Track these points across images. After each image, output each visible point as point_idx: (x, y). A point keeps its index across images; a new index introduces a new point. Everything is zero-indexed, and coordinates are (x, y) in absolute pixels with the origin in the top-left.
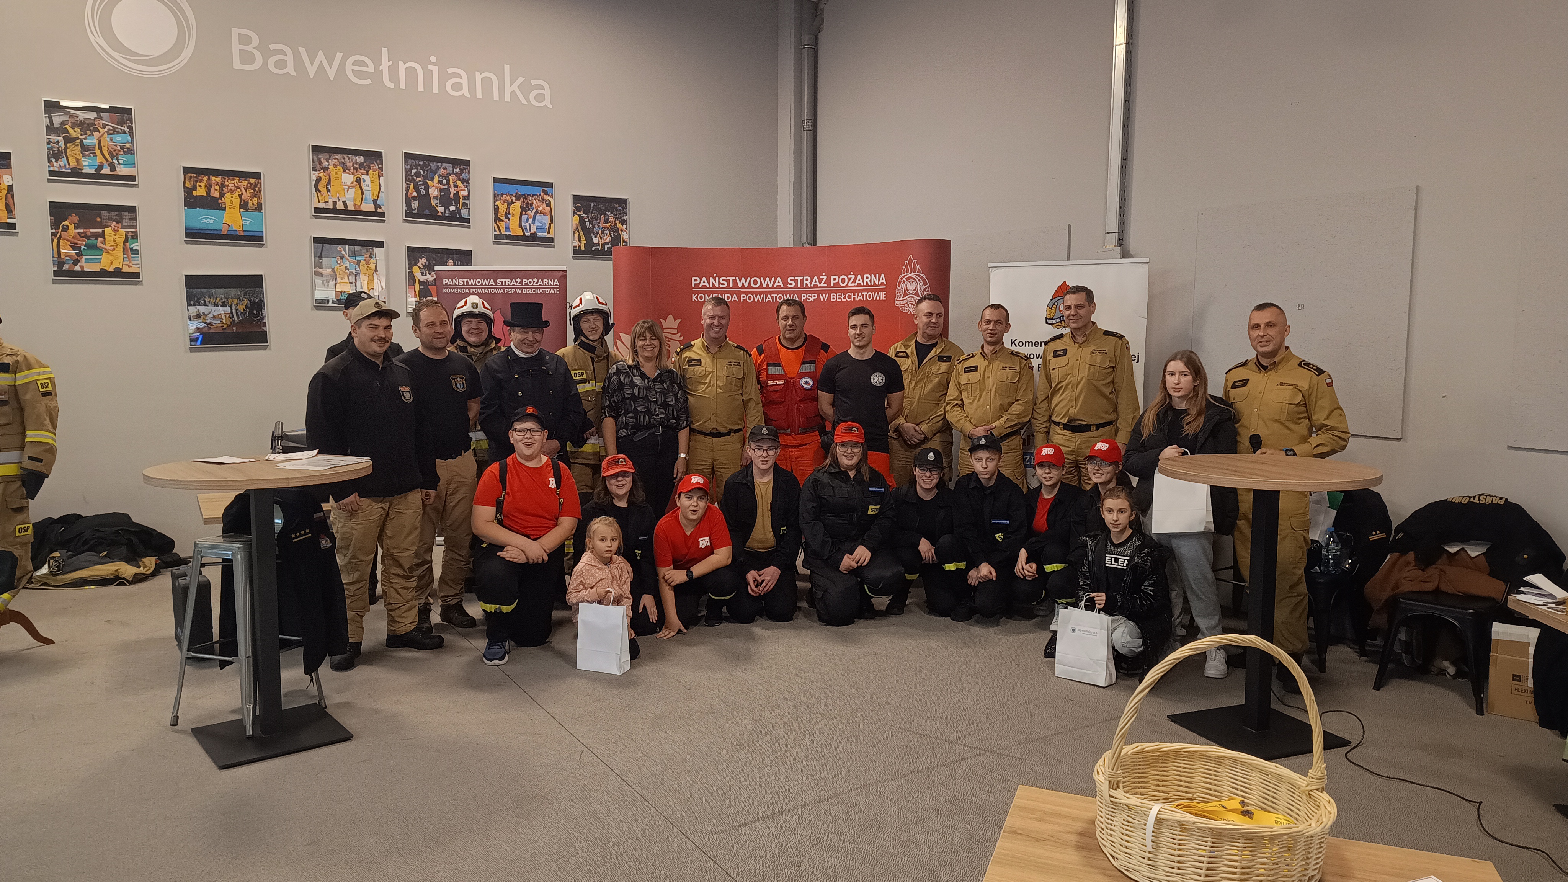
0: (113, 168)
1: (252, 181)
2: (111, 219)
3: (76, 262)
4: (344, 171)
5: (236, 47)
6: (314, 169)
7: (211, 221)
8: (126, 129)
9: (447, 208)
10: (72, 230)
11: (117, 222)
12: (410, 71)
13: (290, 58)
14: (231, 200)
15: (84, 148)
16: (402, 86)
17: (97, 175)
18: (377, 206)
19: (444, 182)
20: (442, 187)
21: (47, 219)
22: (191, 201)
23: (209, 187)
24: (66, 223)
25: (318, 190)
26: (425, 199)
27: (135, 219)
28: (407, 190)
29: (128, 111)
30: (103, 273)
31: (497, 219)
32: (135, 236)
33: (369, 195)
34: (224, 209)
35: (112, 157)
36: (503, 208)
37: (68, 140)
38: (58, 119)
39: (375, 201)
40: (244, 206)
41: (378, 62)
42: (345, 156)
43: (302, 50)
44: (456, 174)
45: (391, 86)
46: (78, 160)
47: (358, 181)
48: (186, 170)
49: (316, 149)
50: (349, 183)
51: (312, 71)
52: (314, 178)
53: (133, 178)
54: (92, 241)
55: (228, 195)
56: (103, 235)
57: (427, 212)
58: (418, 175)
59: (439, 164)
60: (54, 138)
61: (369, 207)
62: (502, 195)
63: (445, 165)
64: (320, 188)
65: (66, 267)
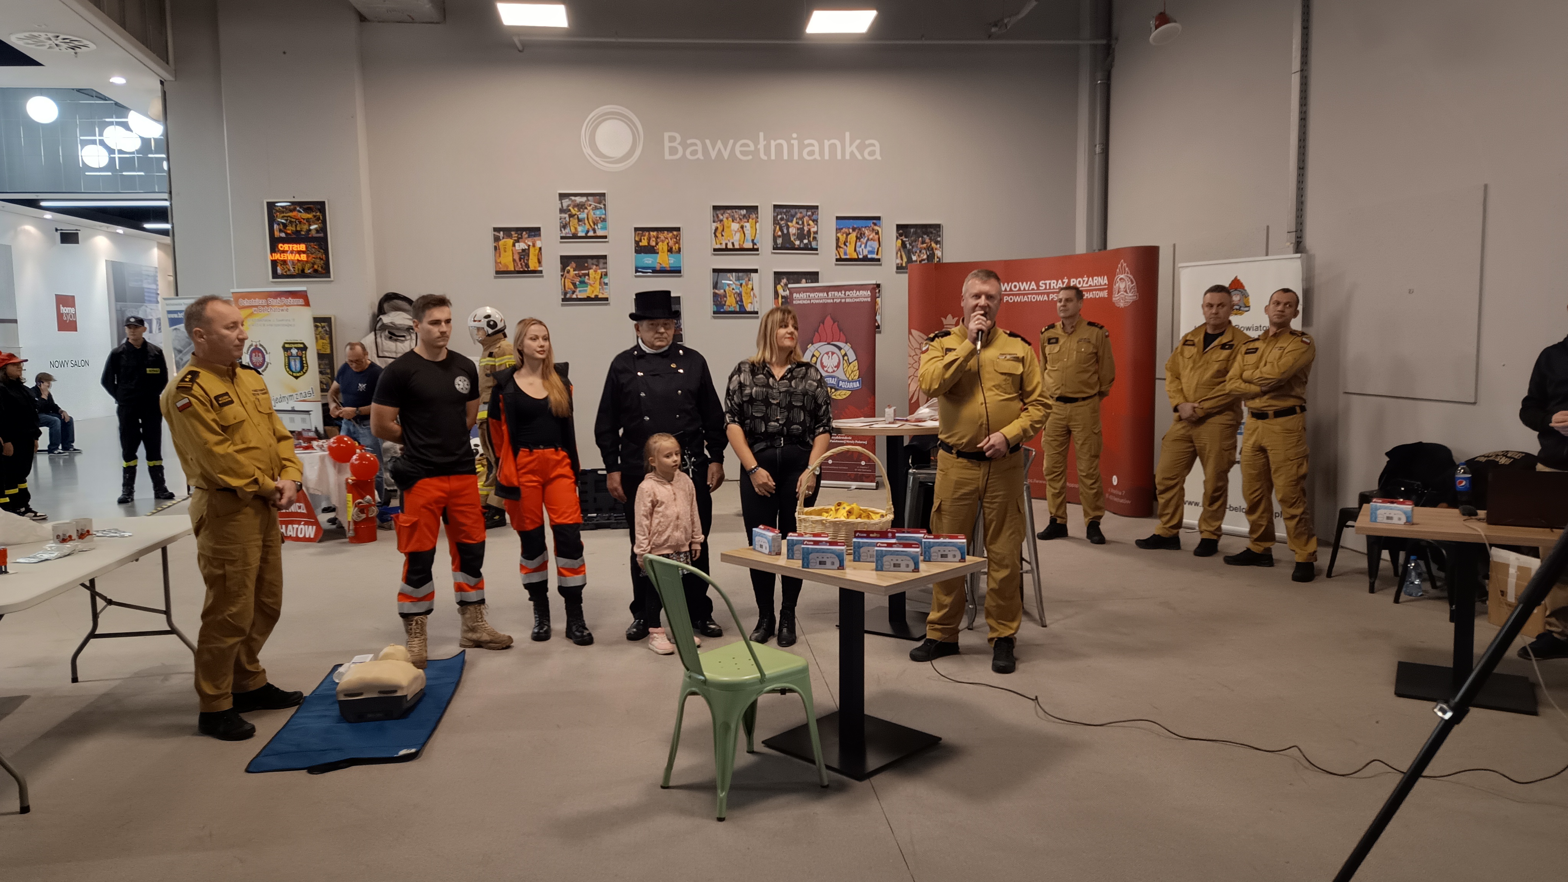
0: (595, 231)
1: (675, 233)
2: (593, 264)
3: (574, 292)
4: (733, 221)
5: (667, 144)
6: (714, 222)
7: (650, 262)
8: (602, 206)
9: (801, 241)
10: (572, 273)
11: (597, 266)
12: (779, 147)
13: (699, 148)
14: (662, 247)
15: (579, 220)
16: (773, 157)
17: (586, 237)
18: (754, 244)
19: (800, 222)
20: (799, 226)
21: (559, 266)
22: (640, 250)
23: (649, 239)
24: (569, 268)
25: (716, 236)
26: (786, 236)
27: (606, 263)
28: (774, 231)
29: (603, 195)
30: (589, 299)
31: (838, 247)
32: (606, 275)
33: (749, 236)
34: (658, 253)
35: (594, 225)
36: (842, 238)
37: (571, 216)
38: (566, 202)
39: (753, 241)
40: (670, 250)
41: (756, 143)
42: (734, 211)
43: (708, 142)
44: (809, 216)
45: (765, 158)
46: (576, 229)
47: (742, 227)
48: (636, 229)
49: (715, 208)
50: (736, 230)
51: (713, 155)
52: (714, 228)
53: (605, 237)
54: (582, 279)
55: (660, 244)
56: (588, 275)
57: (788, 245)
58: (782, 219)
59: (797, 210)
60: (563, 215)
61: (749, 245)
62: (842, 229)
63: (801, 210)
64: (717, 234)
65: (568, 296)
